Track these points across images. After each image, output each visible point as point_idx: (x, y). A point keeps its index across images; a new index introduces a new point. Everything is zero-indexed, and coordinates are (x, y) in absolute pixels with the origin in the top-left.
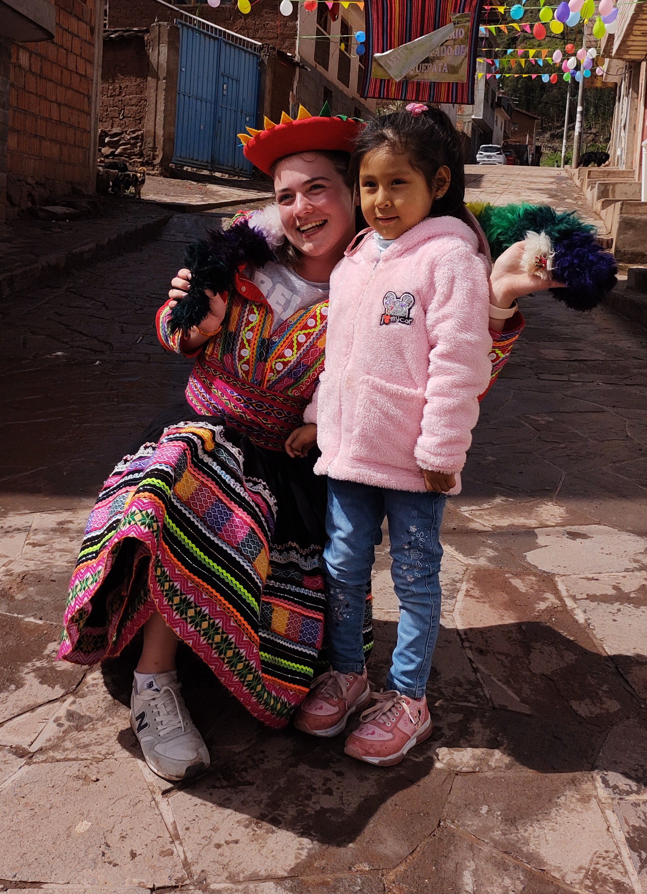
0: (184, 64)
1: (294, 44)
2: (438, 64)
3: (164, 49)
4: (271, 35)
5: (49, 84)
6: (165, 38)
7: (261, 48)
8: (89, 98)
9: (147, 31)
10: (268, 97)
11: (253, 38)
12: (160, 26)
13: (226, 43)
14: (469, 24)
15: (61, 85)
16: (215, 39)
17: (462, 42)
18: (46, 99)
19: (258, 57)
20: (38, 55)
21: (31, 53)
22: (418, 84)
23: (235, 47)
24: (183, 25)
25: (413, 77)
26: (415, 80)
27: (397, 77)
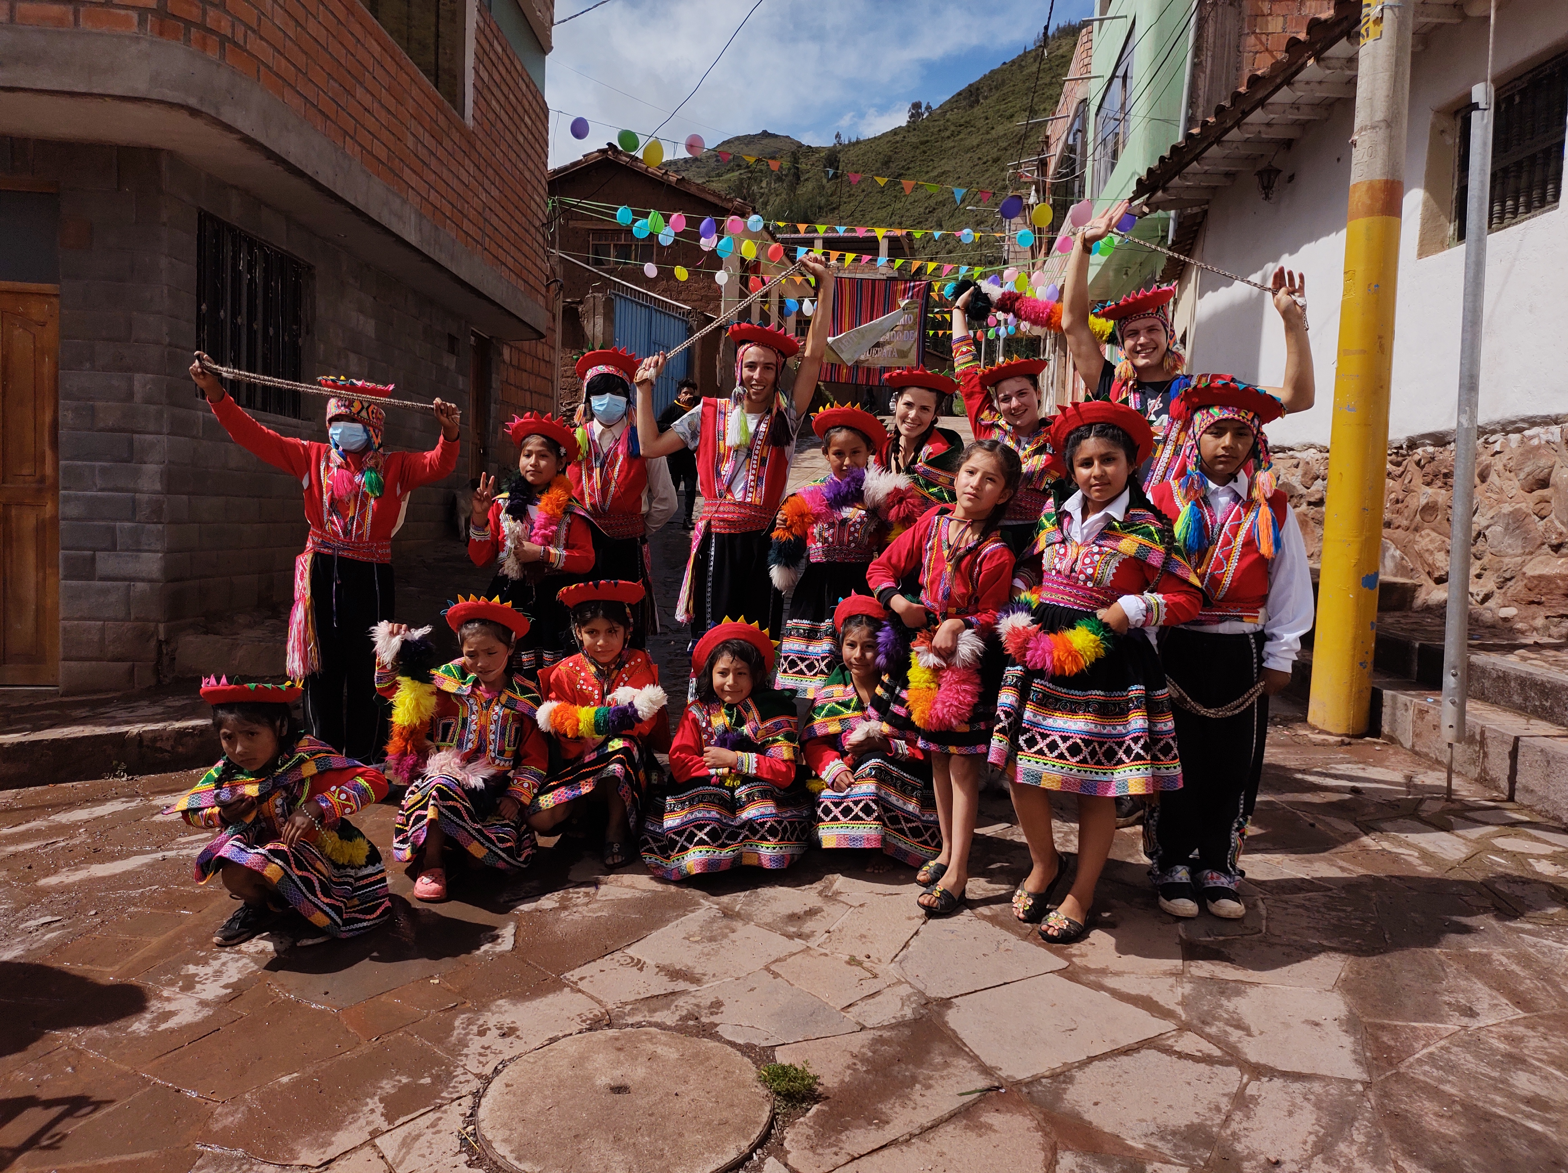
0: (617, 334)
1: (719, 306)
2: (888, 348)
3: (599, 321)
4: (694, 297)
5: (525, 375)
6: (600, 309)
7: (689, 312)
8: (552, 382)
9: (581, 302)
10: (697, 363)
11: (676, 300)
12: (594, 297)
13: (656, 310)
14: (917, 310)
15: (532, 373)
16: (646, 307)
17: (911, 328)
18: (522, 389)
19: (687, 323)
20: (516, 348)
21: (511, 347)
22: (869, 369)
23: (665, 314)
24: (616, 295)
25: (863, 362)
26: (866, 365)
27: (849, 360)
